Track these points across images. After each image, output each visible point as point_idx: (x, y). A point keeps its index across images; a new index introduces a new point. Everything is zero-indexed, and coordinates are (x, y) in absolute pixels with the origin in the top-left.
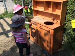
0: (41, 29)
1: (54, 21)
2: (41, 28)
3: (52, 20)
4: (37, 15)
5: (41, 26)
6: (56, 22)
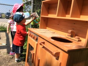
0: (43, 49)
1: (73, 38)
2: (44, 47)
3: (70, 37)
4: (46, 29)
5: (44, 43)
6: (77, 40)
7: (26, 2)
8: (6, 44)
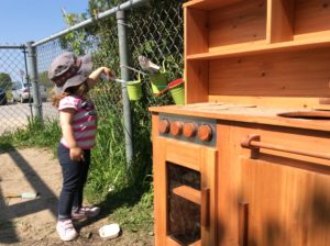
7: (89, 20)
8: (38, 195)
